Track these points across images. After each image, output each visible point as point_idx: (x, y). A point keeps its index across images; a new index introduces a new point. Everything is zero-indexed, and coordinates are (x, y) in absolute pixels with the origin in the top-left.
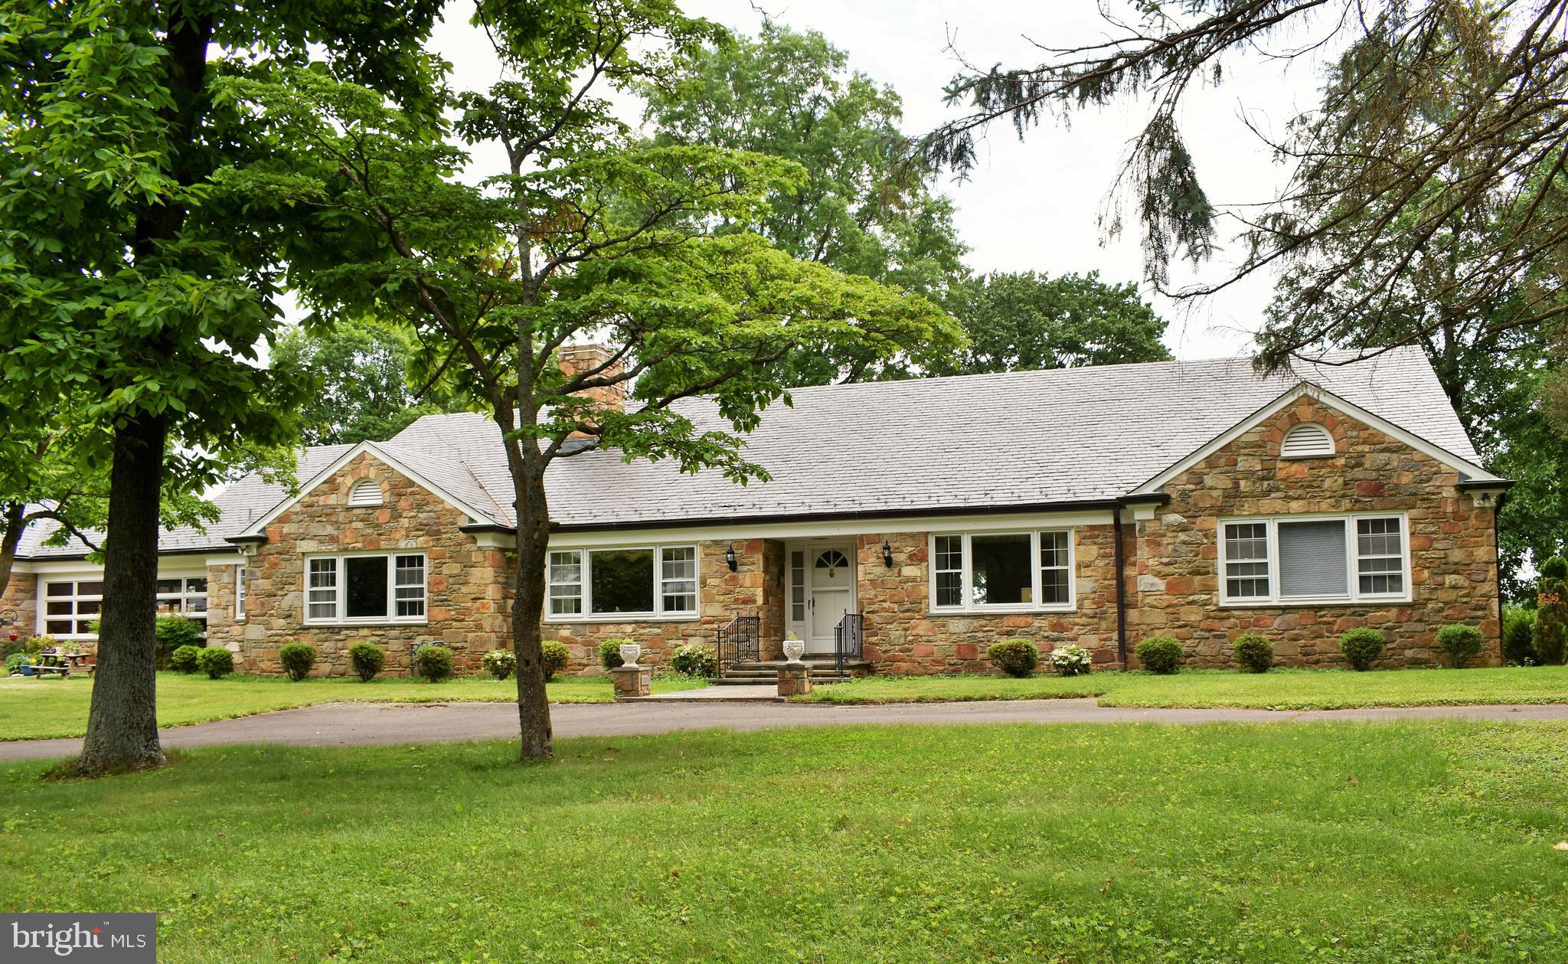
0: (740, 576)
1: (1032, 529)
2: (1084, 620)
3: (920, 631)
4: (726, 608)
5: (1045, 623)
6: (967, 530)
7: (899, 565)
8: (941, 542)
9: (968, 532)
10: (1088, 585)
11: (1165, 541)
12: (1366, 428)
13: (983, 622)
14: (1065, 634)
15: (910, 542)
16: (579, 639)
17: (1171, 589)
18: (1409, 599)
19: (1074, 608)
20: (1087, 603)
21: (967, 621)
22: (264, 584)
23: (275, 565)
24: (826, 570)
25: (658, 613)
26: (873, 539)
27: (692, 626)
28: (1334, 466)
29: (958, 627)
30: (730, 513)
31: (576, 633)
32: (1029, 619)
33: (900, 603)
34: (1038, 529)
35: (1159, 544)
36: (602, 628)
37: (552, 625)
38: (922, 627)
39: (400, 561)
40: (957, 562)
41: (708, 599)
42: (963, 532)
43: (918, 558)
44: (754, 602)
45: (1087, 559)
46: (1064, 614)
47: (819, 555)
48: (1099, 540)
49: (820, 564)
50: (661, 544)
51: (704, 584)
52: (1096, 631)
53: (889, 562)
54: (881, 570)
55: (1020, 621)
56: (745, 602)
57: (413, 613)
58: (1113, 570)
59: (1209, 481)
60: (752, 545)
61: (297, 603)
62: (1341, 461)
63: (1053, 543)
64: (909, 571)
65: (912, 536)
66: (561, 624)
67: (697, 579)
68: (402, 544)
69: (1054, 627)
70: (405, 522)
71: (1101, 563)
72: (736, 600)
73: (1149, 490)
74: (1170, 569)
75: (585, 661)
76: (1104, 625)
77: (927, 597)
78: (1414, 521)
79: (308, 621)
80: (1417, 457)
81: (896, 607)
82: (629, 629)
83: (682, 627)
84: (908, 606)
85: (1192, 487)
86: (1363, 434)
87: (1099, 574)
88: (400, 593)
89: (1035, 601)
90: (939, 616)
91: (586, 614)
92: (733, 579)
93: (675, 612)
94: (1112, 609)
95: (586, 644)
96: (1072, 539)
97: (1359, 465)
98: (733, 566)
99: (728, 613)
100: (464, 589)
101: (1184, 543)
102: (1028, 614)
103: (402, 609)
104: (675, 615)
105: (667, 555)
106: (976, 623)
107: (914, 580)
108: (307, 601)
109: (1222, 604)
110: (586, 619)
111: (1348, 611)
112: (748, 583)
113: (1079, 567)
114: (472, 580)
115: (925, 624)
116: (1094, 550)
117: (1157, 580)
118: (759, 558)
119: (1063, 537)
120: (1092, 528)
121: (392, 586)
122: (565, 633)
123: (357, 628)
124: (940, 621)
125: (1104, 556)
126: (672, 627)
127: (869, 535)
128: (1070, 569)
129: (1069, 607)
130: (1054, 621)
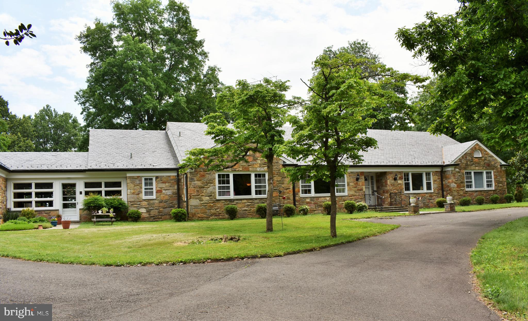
0: (359, 183)
1: (424, 171)
2: (435, 194)
4: (355, 192)
5: (428, 195)
6: (411, 171)
8: (405, 174)
9: (411, 172)
10: (436, 186)
11: (456, 175)
12: (486, 151)
13: (416, 195)
14: (432, 198)
15: (399, 174)
16: (313, 202)
17: (458, 187)
18: (494, 189)
20: (436, 190)
22: (199, 183)
23: (203, 176)
26: (391, 173)
27: (346, 197)
28: (482, 160)
31: (311, 200)
32: (425, 194)
34: (425, 171)
35: (455, 176)
36: (320, 199)
37: (304, 198)
39: (256, 175)
40: (408, 180)
41: (350, 190)
42: (410, 172)
43: (401, 178)
44: (362, 190)
45: (436, 179)
48: (437, 175)
51: (348, 185)
52: (438, 197)
54: (393, 181)
55: (423, 195)
56: (360, 190)
57: (262, 194)
58: (440, 182)
59: (463, 161)
60: (362, 173)
61: (214, 191)
62: (483, 159)
63: (428, 174)
64: (399, 182)
65: (399, 172)
66: (307, 197)
67: (346, 183)
68: (258, 169)
69: (430, 196)
70: (259, 162)
71: (438, 180)
72: (358, 190)
73: (453, 163)
74: (457, 182)
75: (315, 209)
77: (403, 189)
78: (494, 172)
79: (218, 197)
80: (494, 158)
81: (397, 191)
82: (328, 199)
83: (344, 198)
84: (399, 191)
85: (460, 163)
86: (486, 153)
87: (438, 183)
88: (256, 187)
89: (425, 190)
90: (406, 194)
91: (313, 194)
92: (357, 183)
93: (341, 193)
94: (441, 192)
95: (314, 204)
96: (431, 174)
97: (486, 160)
98: (357, 179)
99: (356, 193)
100: (283, 186)
101: (459, 176)
103: (258, 192)
107: (400, 184)
108: (217, 190)
109: (466, 190)
110: (313, 196)
111: (486, 192)
112: (361, 184)
113: (434, 181)
114: (285, 182)
115: (403, 196)
116: (437, 177)
117: (455, 184)
118: (363, 177)
120: (436, 172)
121: (253, 184)
122: (308, 200)
123: (241, 200)
125: (439, 179)
126: (340, 198)
127: (390, 172)
128: (432, 181)
129: (432, 191)
130: (430, 194)
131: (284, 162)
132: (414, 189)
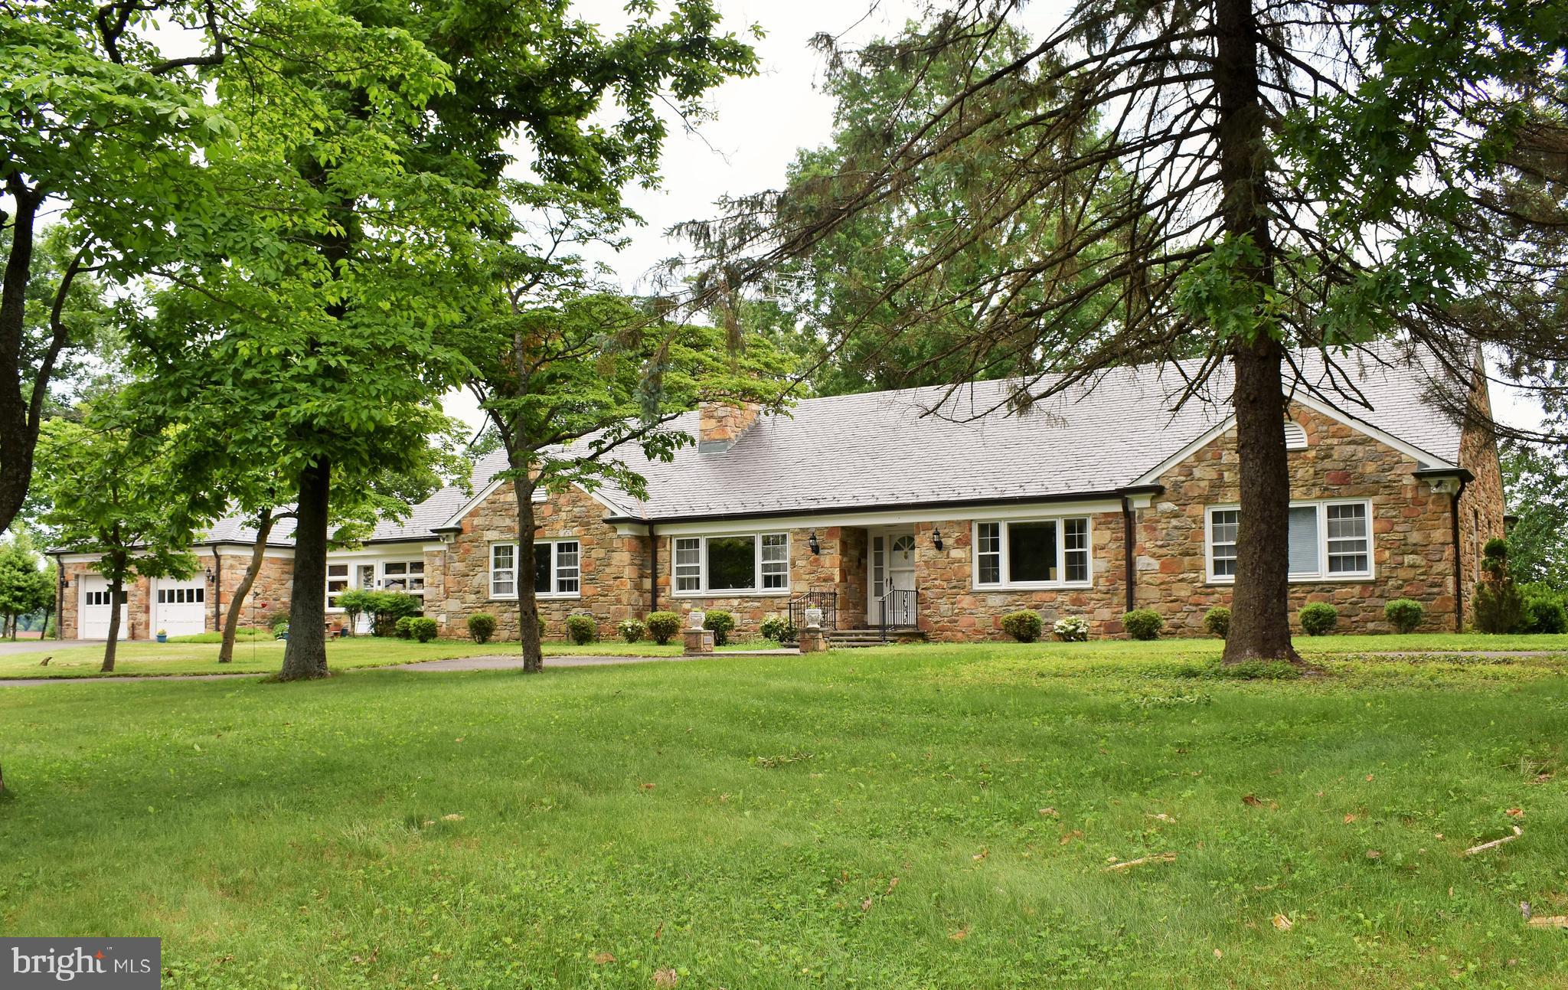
0: (821, 558)
1: (1057, 517)
2: (1099, 596)
3: (964, 605)
4: (811, 584)
5: (1066, 599)
6: (1004, 518)
7: (948, 548)
8: (983, 528)
9: (1005, 519)
10: (1103, 565)
11: (1160, 526)
12: (1336, 423)
13: (1016, 597)
14: (1083, 608)
15: (956, 528)
17: (1164, 568)
18: (1372, 577)
19: (1091, 586)
20: (1102, 581)
21: (1002, 597)
22: (460, 566)
23: (467, 551)
24: (902, 553)
25: (759, 589)
26: (927, 526)
27: (785, 600)
28: (1306, 458)
29: (995, 601)
30: (813, 506)
31: (694, 605)
32: (1054, 595)
33: (948, 581)
34: (1062, 516)
35: (1155, 529)
36: (716, 601)
38: (966, 601)
39: (561, 547)
40: (995, 546)
41: (797, 577)
42: (1001, 519)
43: (964, 542)
44: (833, 580)
45: (1102, 542)
46: (1082, 590)
47: (896, 540)
48: (1112, 526)
49: (897, 548)
50: (761, 532)
51: (793, 564)
52: (1109, 605)
53: (939, 546)
54: (933, 552)
55: (1046, 597)
56: (825, 580)
57: (570, 590)
58: (1123, 552)
59: (1197, 473)
60: (831, 531)
61: (484, 582)
62: (1312, 454)
63: (1075, 530)
64: (956, 553)
65: (959, 523)
66: (685, 598)
67: (788, 561)
68: (561, 534)
69: (1074, 602)
70: (563, 515)
71: (1113, 546)
72: (819, 578)
73: (1146, 482)
74: (1164, 551)
76: (1115, 600)
77: (970, 576)
78: (1377, 507)
79: (493, 596)
80: (1380, 448)
81: (945, 584)
82: (736, 603)
83: (777, 601)
84: (955, 583)
85: (1183, 478)
86: (1333, 429)
87: (1112, 556)
88: (561, 573)
89: (1060, 579)
90: (980, 592)
91: (704, 591)
92: (816, 560)
93: (773, 589)
94: (1122, 586)
96: (1090, 525)
97: (1328, 456)
98: (816, 550)
99: (812, 589)
100: (608, 570)
101: (1176, 528)
102: (1052, 591)
103: (563, 586)
104: (773, 591)
105: (766, 541)
106: (1010, 598)
107: (960, 561)
108: (492, 581)
109: (1209, 582)
110: (703, 595)
111: (1317, 588)
112: (827, 564)
113: (1095, 549)
114: (614, 562)
115: (969, 598)
116: (1107, 535)
117: (1152, 561)
118: (836, 543)
119: (1082, 525)
120: (1106, 515)
121: (554, 567)
122: (687, 605)
124: (981, 596)
125: (1116, 540)
126: (769, 601)
127: (923, 523)
128: (1089, 550)
129: (1088, 584)
130: (1074, 595)
131: (613, 513)
132: (1015, 576)
